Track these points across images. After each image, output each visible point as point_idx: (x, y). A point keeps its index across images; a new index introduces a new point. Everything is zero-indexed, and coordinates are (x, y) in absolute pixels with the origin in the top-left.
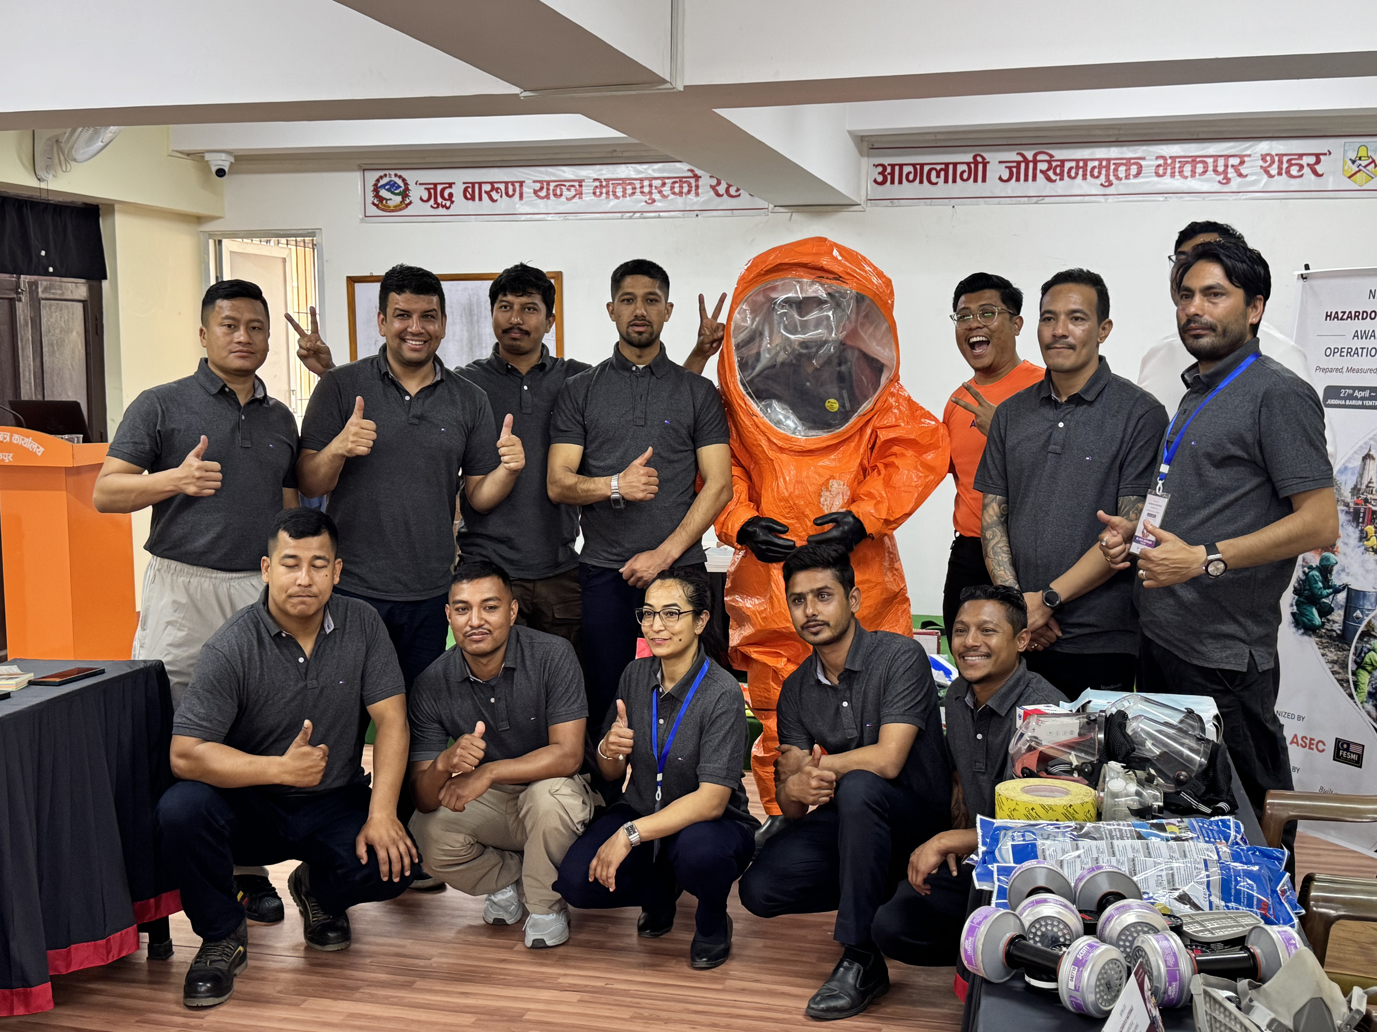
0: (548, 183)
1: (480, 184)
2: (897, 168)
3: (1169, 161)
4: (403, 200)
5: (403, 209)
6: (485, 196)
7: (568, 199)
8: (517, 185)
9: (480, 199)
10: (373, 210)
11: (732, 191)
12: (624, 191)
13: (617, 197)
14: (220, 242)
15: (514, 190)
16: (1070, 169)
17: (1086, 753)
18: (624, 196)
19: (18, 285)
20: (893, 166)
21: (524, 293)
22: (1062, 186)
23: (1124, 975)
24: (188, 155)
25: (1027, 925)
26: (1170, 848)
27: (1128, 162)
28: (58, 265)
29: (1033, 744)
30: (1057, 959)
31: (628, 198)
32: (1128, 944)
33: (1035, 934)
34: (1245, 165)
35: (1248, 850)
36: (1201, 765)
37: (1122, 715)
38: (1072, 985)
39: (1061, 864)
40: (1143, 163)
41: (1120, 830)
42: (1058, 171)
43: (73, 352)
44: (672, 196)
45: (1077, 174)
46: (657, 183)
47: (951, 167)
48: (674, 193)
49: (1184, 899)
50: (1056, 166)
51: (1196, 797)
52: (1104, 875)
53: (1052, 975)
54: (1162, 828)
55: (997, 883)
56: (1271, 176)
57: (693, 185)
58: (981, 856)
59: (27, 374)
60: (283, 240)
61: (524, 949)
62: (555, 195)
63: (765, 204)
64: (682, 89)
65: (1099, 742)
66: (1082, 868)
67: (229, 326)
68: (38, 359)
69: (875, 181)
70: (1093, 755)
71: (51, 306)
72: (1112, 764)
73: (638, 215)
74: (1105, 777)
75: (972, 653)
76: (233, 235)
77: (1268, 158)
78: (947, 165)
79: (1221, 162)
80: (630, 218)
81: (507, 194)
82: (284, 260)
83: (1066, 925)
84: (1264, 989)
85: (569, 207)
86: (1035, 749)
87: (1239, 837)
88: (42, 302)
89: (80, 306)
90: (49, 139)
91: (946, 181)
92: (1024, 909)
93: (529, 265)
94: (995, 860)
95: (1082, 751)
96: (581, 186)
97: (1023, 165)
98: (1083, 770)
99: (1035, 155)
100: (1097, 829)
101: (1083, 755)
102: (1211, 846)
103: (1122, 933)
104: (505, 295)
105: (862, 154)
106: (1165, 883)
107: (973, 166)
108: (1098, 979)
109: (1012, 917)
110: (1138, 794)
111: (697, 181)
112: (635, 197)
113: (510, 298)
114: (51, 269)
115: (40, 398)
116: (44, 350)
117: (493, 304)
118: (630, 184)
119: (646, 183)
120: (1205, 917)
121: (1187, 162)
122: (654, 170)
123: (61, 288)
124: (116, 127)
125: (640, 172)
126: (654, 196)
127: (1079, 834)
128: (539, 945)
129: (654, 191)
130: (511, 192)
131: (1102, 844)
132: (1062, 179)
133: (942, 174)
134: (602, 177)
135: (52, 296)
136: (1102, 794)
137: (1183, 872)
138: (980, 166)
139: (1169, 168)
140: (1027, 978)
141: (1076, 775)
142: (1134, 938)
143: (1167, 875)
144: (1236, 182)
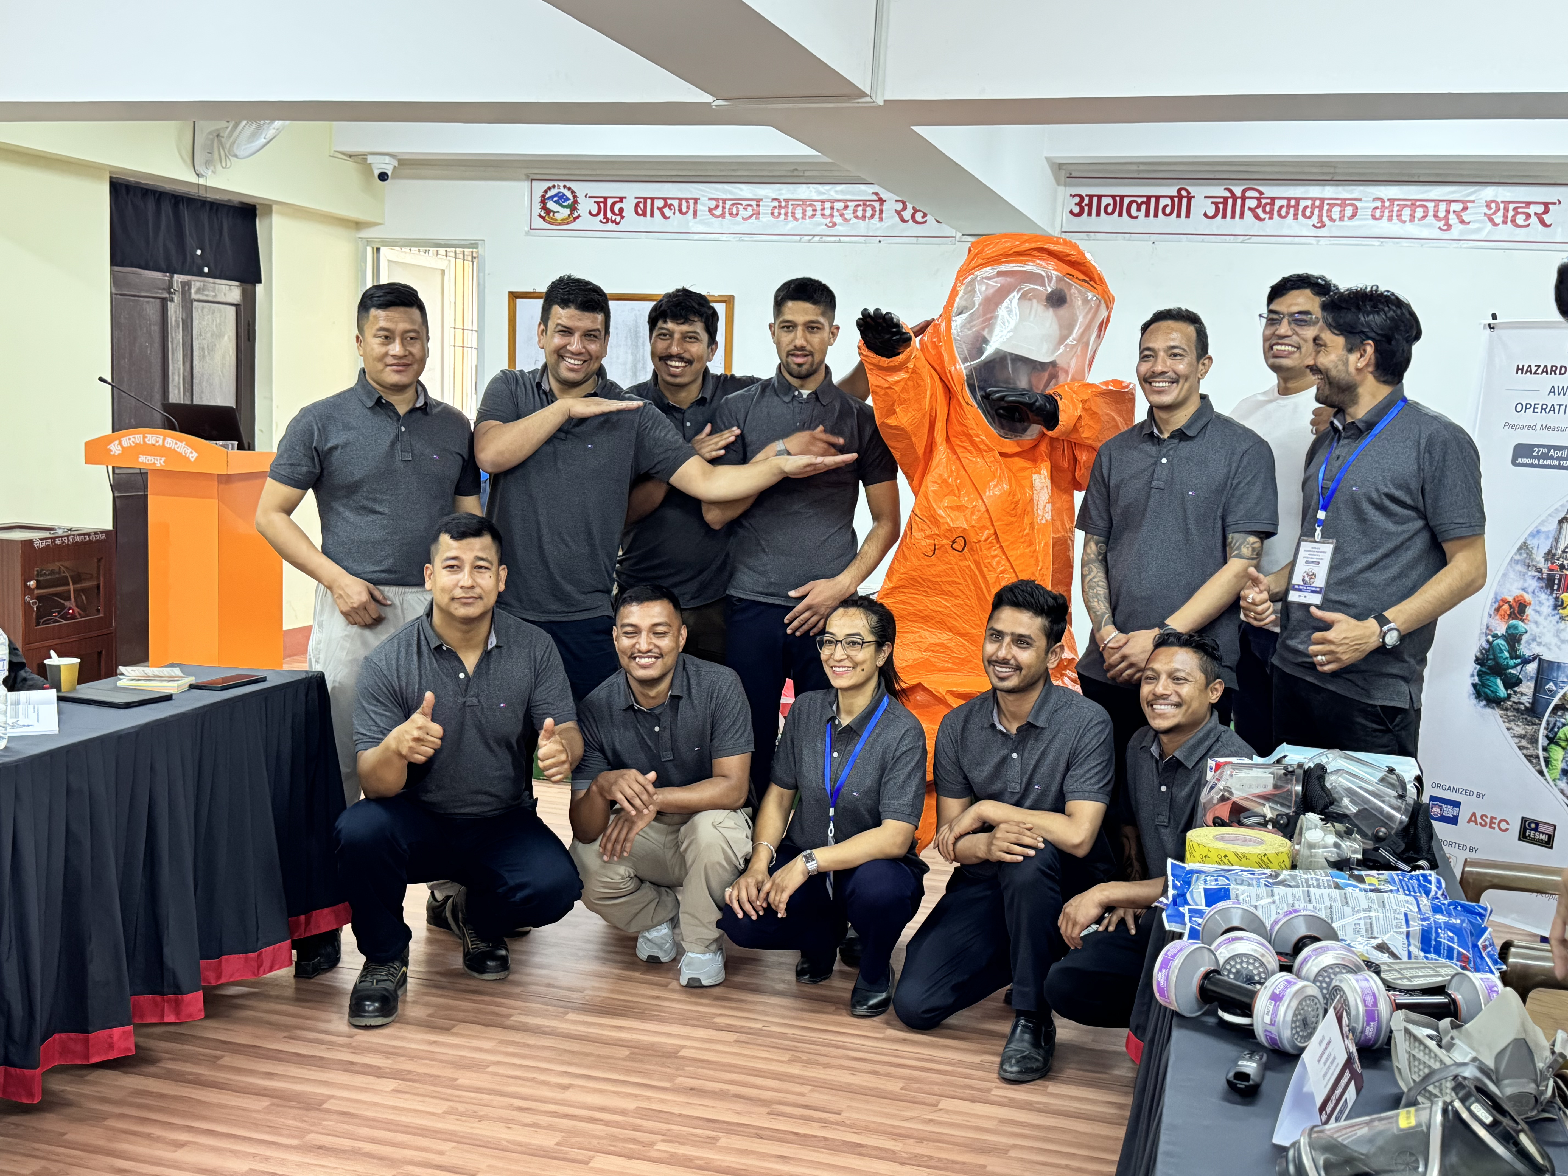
0: (724, 201)
1: (653, 199)
2: (1095, 200)
3: (1387, 204)
4: (571, 213)
5: (571, 222)
6: (657, 213)
7: (744, 219)
8: (692, 202)
9: (652, 215)
10: (539, 223)
11: (919, 216)
12: (804, 212)
13: (796, 219)
14: (378, 249)
15: (688, 207)
16: (1281, 207)
17: (1282, 805)
18: (803, 218)
19: (171, 285)
20: (1091, 197)
21: (686, 320)
22: (1271, 225)
23: (1321, 1012)
24: (350, 156)
25: (1221, 962)
26: (1368, 899)
27: (1344, 203)
28: (212, 265)
29: (1226, 794)
30: (1253, 995)
31: (808, 220)
32: (1324, 985)
33: (1230, 971)
34: (1468, 211)
35: (1450, 904)
36: (1401, 822)
37: (1321, 769)
38: (1267, 1019)
39: (1256, 907)
40: (1358, 203)
41: (1317, 880)
42: (1268, 208)
43: (224, 357)
44: (854, 220)
45: (1288, 213)
46: (839, 206)
47: (1153, 200)
48: (856, 217)
49: (1382, 948)
50: (1266, 204)
51: (1394, 854)
52: (1301, 918)
53: (1246, 1010)
54: (1361, 879)
55: (1188, 925)
56: (1495, 225)
57: (877, 209)
58: (1171, 899)
59: (176, 378)
60: (442, 251)
61: (678, 988)
62: (731, 214)
63: (952, 232)
64: (882, 104)
65: (1297, 794)
66: (1277, 913)
67: (386, 337)
68: (188, 364)
69: (1071, 212)
70: (1289, 807)
71: (203, 307)
72: (1311, 816)
73: (817, 238)
74: (1301, 829)
75: (1161, 701)
76: (392, 243)
77: (1493, 205)
78: (1149, 198)
79: (1442, 207)
80: (809, 241)
81: (680, 211)
82: (443, 271)
83: (1262, 964)
84: (1467, 1030)
85: (745, 227)
86: (1228, 799)
87: (1440, 893)
88: (195, 304)
89: (233, 309)
90: (210, 133)
91: (1147, 215)
92: (1219, 946)
93: (691, 289)
94: (1186, 903)
95: (1276, 803)
96: (758, 206)
97: (1230, 202)
98: (1278, 822)
99: (1244, 191)
100: (1294, 878)
101: (1278, 807)
102: (1411, 899)
103: (1318, 974)
104: (665, 322)
105: (1058, 183)
106: (1363, 931)
107: (1176, 200)
108: (1295, 1015)
109: (1206, 952)
110: (1336, 845)
111: (881, 205)
112: (814, 219)
113: (670, 325)
114: (206, 270)
115: (188, 402)
116: (195, 353)
117: (651, 331)
118: (810, 205)
119: (828, 205)
120: (1403, 966)
121: (1406, 206)
122: (836, 192)
123: (214, 290)
124: (281, 122)
125: (823, 194)
126: (835, 219)
127: (1274, 880)
128: (694, 986)
129: (836, 214)
130: (684, 210)
131: (1299, 892)
132: (1271, 218)
133: (1144, 207)
134: (781, 198)
135: (205, 298)
136: (1297, 847)
137: (1382, 922)
138: (1185, 201)
139: (1386, 211)
140: (1220, 1013)
141: (1270, 827)
142: (1332, 980)
143: (1365, 924)
144: (1457, 229)
